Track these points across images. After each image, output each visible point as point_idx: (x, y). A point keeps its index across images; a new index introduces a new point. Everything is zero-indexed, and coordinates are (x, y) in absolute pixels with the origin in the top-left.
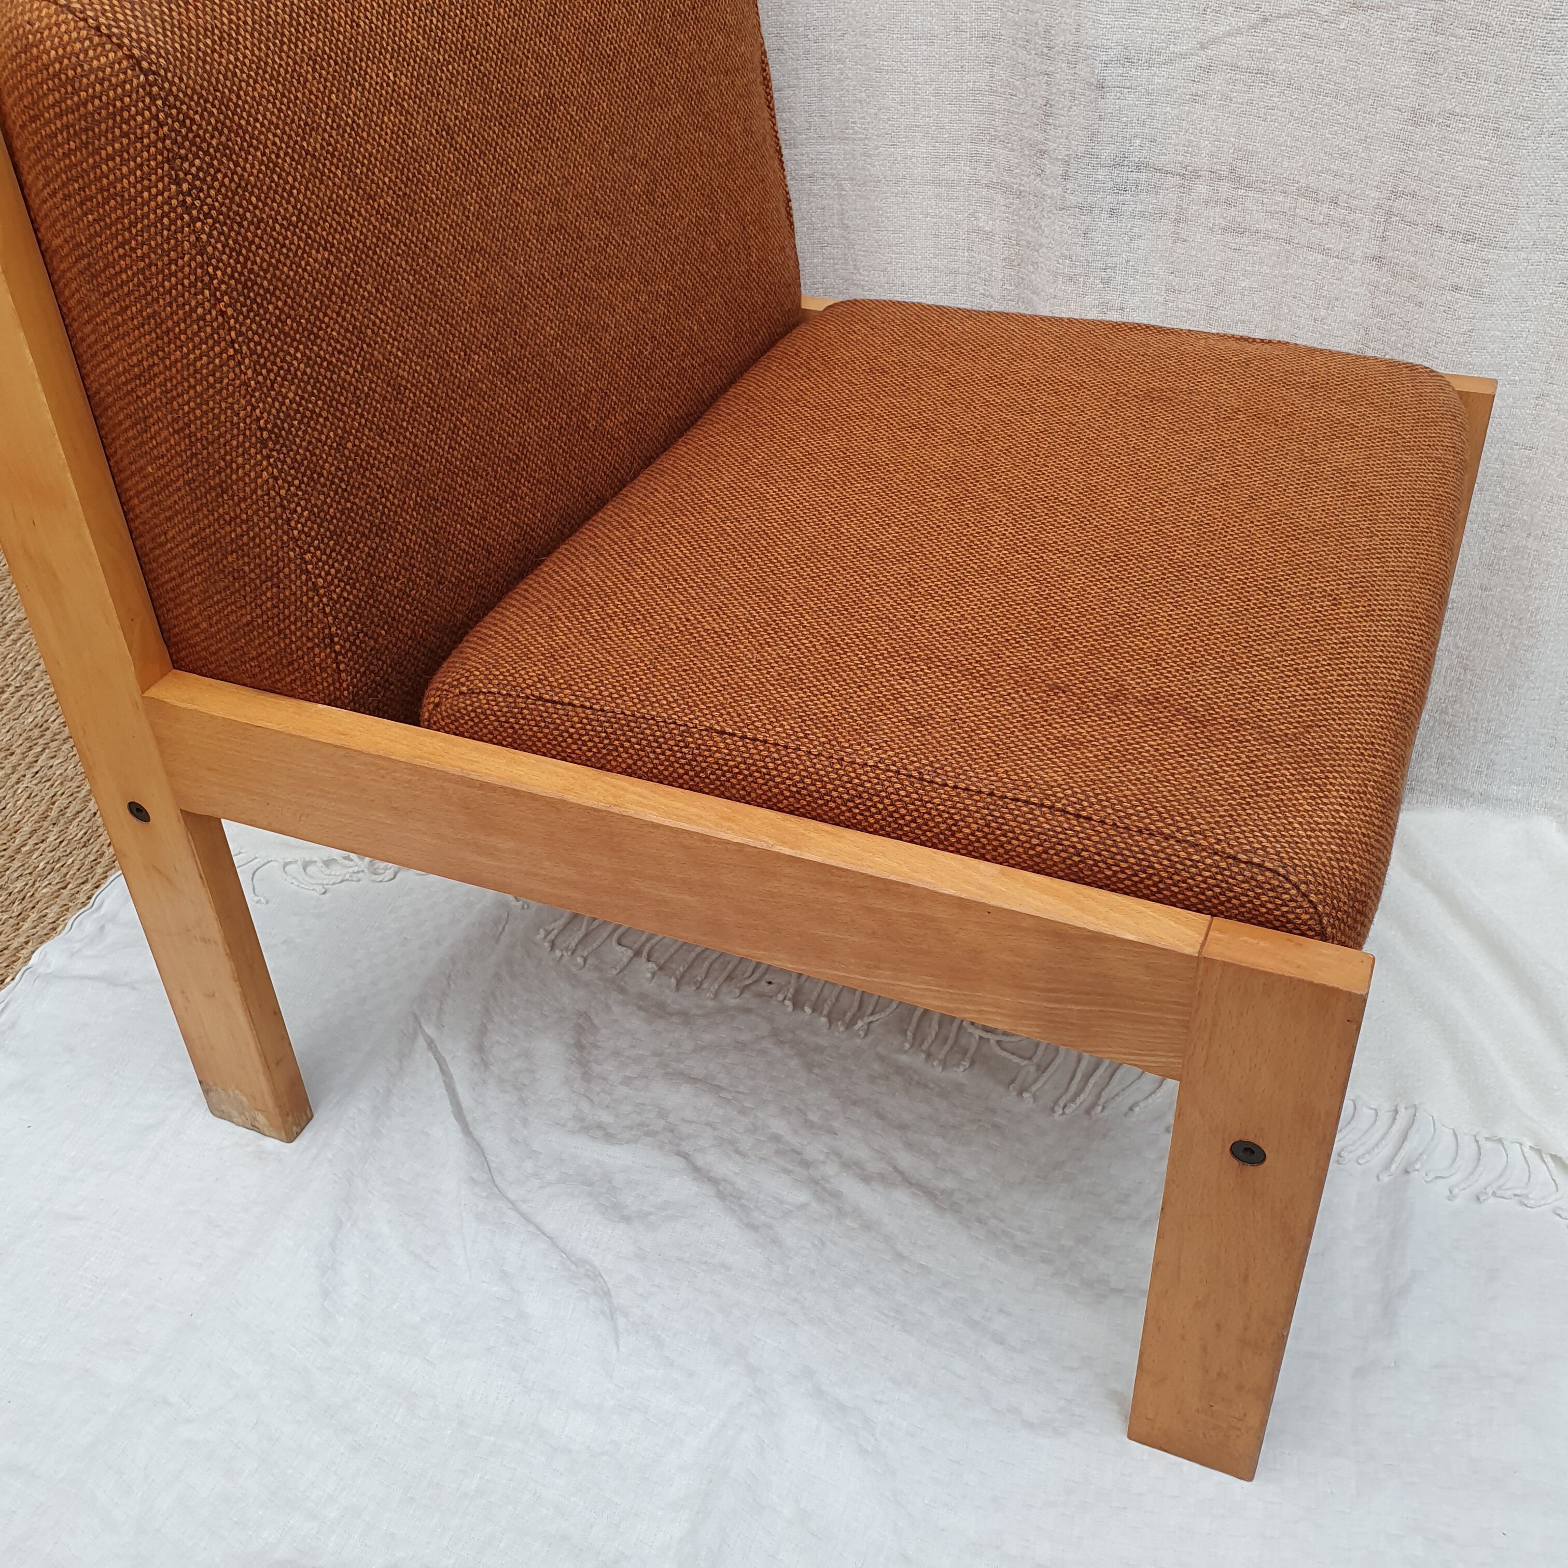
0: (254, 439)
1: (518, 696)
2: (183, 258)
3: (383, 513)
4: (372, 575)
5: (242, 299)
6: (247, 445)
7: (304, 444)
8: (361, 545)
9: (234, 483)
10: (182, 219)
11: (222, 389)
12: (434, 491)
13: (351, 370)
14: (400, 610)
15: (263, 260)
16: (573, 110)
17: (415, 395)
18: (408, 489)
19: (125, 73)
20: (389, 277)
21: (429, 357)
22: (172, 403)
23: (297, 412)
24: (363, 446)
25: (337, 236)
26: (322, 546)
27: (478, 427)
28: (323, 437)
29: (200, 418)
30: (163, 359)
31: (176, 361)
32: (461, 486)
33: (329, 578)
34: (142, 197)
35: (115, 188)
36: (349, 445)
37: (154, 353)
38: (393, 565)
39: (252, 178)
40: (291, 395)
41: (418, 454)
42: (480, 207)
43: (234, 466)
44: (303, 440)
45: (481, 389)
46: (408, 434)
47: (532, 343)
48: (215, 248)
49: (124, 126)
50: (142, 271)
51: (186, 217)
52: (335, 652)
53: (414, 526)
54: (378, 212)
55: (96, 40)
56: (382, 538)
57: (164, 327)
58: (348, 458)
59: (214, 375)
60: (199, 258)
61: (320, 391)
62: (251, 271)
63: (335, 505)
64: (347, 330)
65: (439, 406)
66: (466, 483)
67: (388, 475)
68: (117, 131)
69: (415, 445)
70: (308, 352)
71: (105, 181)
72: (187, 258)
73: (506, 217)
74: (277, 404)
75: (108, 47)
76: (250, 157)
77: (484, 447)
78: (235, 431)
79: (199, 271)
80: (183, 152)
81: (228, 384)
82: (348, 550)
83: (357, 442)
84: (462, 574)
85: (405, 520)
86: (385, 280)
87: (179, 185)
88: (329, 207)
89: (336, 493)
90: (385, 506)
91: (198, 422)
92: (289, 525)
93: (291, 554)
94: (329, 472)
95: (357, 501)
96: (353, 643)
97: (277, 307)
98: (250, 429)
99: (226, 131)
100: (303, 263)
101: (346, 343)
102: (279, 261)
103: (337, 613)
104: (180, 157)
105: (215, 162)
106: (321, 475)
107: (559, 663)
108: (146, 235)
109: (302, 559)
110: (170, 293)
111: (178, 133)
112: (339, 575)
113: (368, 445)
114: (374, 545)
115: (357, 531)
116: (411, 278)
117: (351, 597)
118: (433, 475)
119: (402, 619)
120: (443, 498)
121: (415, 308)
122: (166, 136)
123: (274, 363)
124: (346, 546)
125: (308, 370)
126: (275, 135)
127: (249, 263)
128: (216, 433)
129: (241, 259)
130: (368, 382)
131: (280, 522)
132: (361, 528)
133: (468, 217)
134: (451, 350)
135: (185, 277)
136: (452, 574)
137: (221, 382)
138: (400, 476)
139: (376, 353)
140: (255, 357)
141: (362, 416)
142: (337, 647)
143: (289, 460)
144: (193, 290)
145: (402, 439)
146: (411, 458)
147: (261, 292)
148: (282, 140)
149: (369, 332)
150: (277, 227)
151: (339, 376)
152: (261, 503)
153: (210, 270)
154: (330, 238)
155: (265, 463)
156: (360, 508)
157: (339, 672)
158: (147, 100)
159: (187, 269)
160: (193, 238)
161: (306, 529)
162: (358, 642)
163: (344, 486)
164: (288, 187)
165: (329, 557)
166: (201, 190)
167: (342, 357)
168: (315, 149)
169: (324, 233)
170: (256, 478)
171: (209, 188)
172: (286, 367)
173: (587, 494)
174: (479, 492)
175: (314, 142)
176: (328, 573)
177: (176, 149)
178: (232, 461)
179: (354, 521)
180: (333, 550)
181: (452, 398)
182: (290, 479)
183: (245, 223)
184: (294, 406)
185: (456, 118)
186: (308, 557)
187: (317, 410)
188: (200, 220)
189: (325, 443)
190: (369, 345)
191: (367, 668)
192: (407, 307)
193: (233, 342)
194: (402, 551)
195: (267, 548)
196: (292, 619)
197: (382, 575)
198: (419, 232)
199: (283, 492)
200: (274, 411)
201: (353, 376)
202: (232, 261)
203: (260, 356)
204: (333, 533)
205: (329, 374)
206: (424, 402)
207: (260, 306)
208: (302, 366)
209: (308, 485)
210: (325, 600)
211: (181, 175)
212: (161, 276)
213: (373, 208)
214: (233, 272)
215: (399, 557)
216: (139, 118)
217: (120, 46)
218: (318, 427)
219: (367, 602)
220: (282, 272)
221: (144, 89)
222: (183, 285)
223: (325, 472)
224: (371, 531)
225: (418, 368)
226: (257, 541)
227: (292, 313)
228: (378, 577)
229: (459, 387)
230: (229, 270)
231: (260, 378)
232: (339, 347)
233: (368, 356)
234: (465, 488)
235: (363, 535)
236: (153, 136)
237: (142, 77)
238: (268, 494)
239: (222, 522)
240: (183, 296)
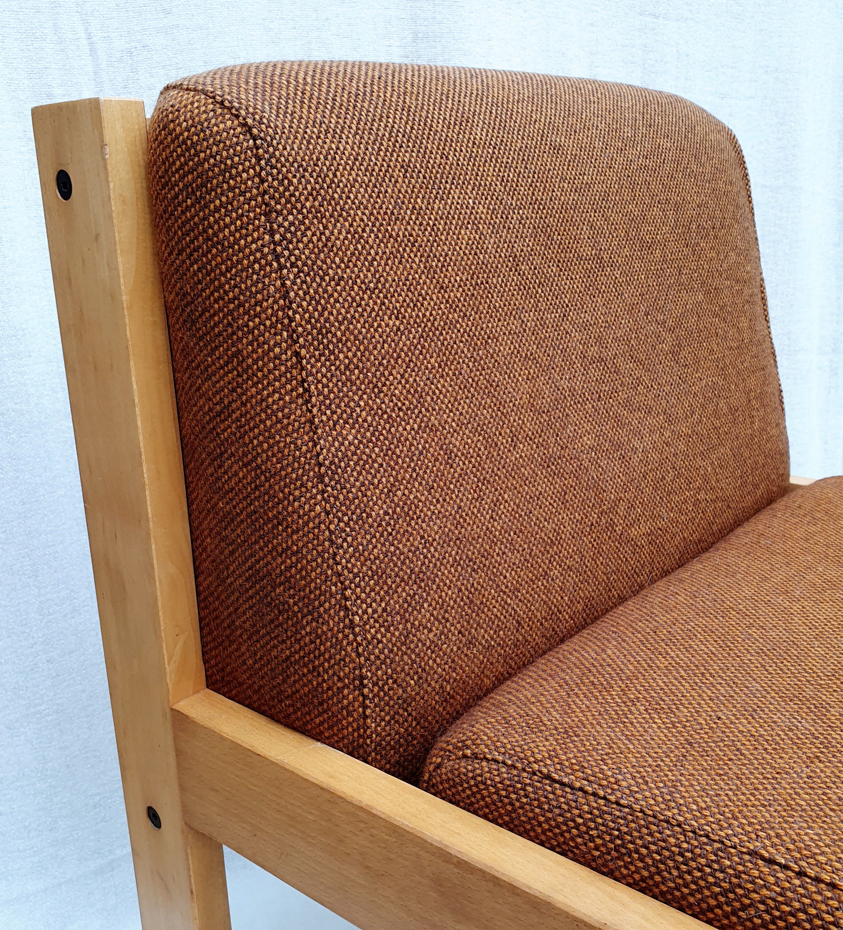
0: (312, 474)
1: (524, 770)
2: (267, 300)
3: (423, 564)
4: (407, 621)
5: (316, 343)
6: (305, 478)
7: (358, 484)
8: (400, 590)
9: (289, 515)
10: (271, 265)
11: (289, 424)
12: (473, 553)
13: (408, 427)
14: (431, 662)
15: (339, 313)
16: (617, 273)
17: (464, 464)
18: (449, 545)
19: (238, 137)
20: (451, 357)
21: (480, 435)
22: (244, 438)
23: (354, 454)
24: (412, 497)
25: (409, 310)
26: (362, 584)
27: (518, 506)
28: (376, 481)
29: (267, 451)
30: (240, 396)
31: (252, 396)
32: (498, 555)
33: (366, 617)
34: (239, 245)
35: (217, 237)
36: (399, 493)
37: (234, 390)
38: (428, 615)
39: (338, 242)
40: (350, 438)
41: (461, 516)
42: (536, 325)
43: (291, 498)
44: (357, 480)
45: (524, 474)
46: (454, 496)
47: (571, 447)
48: (297, 294)
49: (231, 181)
50: (231, 312)
51: (275, 264)
52: (363, 695)
53: (451, 581)
54: (447, 302)
55: (219, 111)
56: (420, 587)
57: (244, 365)
58: (397, 505)
59: (282, 411)
60: (281, 302)
61: (378, 439)
62: (327, 320)
63: (379, 546)
64: (409, 392)
65: (485, 479)
66: (504, 553)
67: (432, 529)
68: (225, 186)
69: (460, 507)
70: (370, 402)
71: (210, 231)
72: (271, 300)
73: (557, 339)
74: (336, 444)
75: (228, 116)
76: (339, 225)
77: (522, 524)
78: (296, 465)
79: (280, 313)
80: (279, 207)
81: (295, 421)
82: (387, 592)
83: (406, 492)
84: (492, 638)
85: (443, 574)
86: (448, 359)
87: (272, 235)
88: (404, 284)
89: (382, 535)
90: (426, 557)
91: (264, 455)
92: (334, 559)
93: (333, 588)
94: (378, 515)
95: (400, 546)
96: (381, 689)
97: (347, 357)
98: (309, 464)
99: (320, 198)
100: (375, 324)
101: (407, 403)
102: (353, 317)
103: (370, 654)
104: (276, 211)
105: (307, 221)
106: (369, 516)
107: (573, 742)
108: (238, 279)
109: (343, 594)
110: (253, 333)
111: (276, 190)
112: (376, 616)
113: (416, 497)
114: (412, 592)
115: (397, 575)
116: (471, 364)
117: (384, 640)
118: (473, 539)
119: (432, 672)
120: (481, 562)
121: (472, 390)
122: (265, 192)
123: (338, 406)
124: (386, 588)
125: (369, 419)
126: (363, 213)
127: (326, 313)
128: (279, 466)
129: (319, 308)
130: (422, 441)
131: (326, 555)
132: (401, 573)
133: (525, 331)
134: (500, 434)
135: (267, 318)
136: (483, 637)
137: (289, 418)
138: (443, 532)
139: (432, 418)
140: (321, 398)
141: (414, 470)
142: (366, 691)
143: (341, 497)
144: (273, 331)
145: (448, 499)
146: (455, 518)
147: (334, 340)
148: (369, 220)
149: (429, 398)
150: (356, 288)
151: (397, 430)
152: (311, 536)
153: (290, 313)
154: (403, 310)
155: (319, 497)
156: (402, 553)
157: (366, 717)
158: (253, 160)
159: (270, 311)
160: (278, 283)
161: (349, 565)
162: (386, 687)
163: (390, 530)
164: (369, 258)
165: (368, 596)
166: (291, 242)
167: (401, 414)
168: (398, 235)
169: (398, 305)
170: (310, 511)
171: (298, 241)
172: (349, 411)
173: (610, 590)
174: (514, 564)
175: (397, 228)
176: (365, 612)
177: (273, 203)
178: (290, 493)
179: (395, 565)
180: (373, 590)
181: (496, 475)
182: (340, 514)
183: (327, 278)
184: (352, 448)
185: (522, 251)
186: (348, 592)
187: (374, 456)
188: (286, 267)
189: (377, 487)
190: (427, 410)
191: (393, 718)
192: (465, 387)
193: (304, 381)
194: (438, 603)
195: (312, 580)
196: (327, 656)
197: (417, 623)
198: (482, 329)
199: (332, 527)
200: (333, 449)
201: (409, 433)
202: (310, 308)
203: (326, 397)
204: (374, 573)
205: (387, 426)
206: (472, 472)
207: (332, 352)
208: (364, 413)
209: (356, 523)
210: (359, 639)
211: (275, 226)
212: (246, 317)
213: (443, 297)
214: (310, 317)
215: (435, 609)
216: (245, 175)
217: (237, 117)
218: (373, 471)
219: (399, 649)
220: (356, 328)
221: (252, 151)
222: (264, 325)
223: (373, 514)
224: (410, 578)
225: (469, 441)
226: (304, 573)
227: (361, 365)
228: (413, 624)
229: (504, 467)
230: (307, 315)
231: (324, 418)
232: (400, 404)
233: (425, 419)
234: (502, 558)
235: (403, 580)
236: (255, 191)
237: (251, 142)
238: (319, 527)
239: (274, 554)
240: (263, 336)
